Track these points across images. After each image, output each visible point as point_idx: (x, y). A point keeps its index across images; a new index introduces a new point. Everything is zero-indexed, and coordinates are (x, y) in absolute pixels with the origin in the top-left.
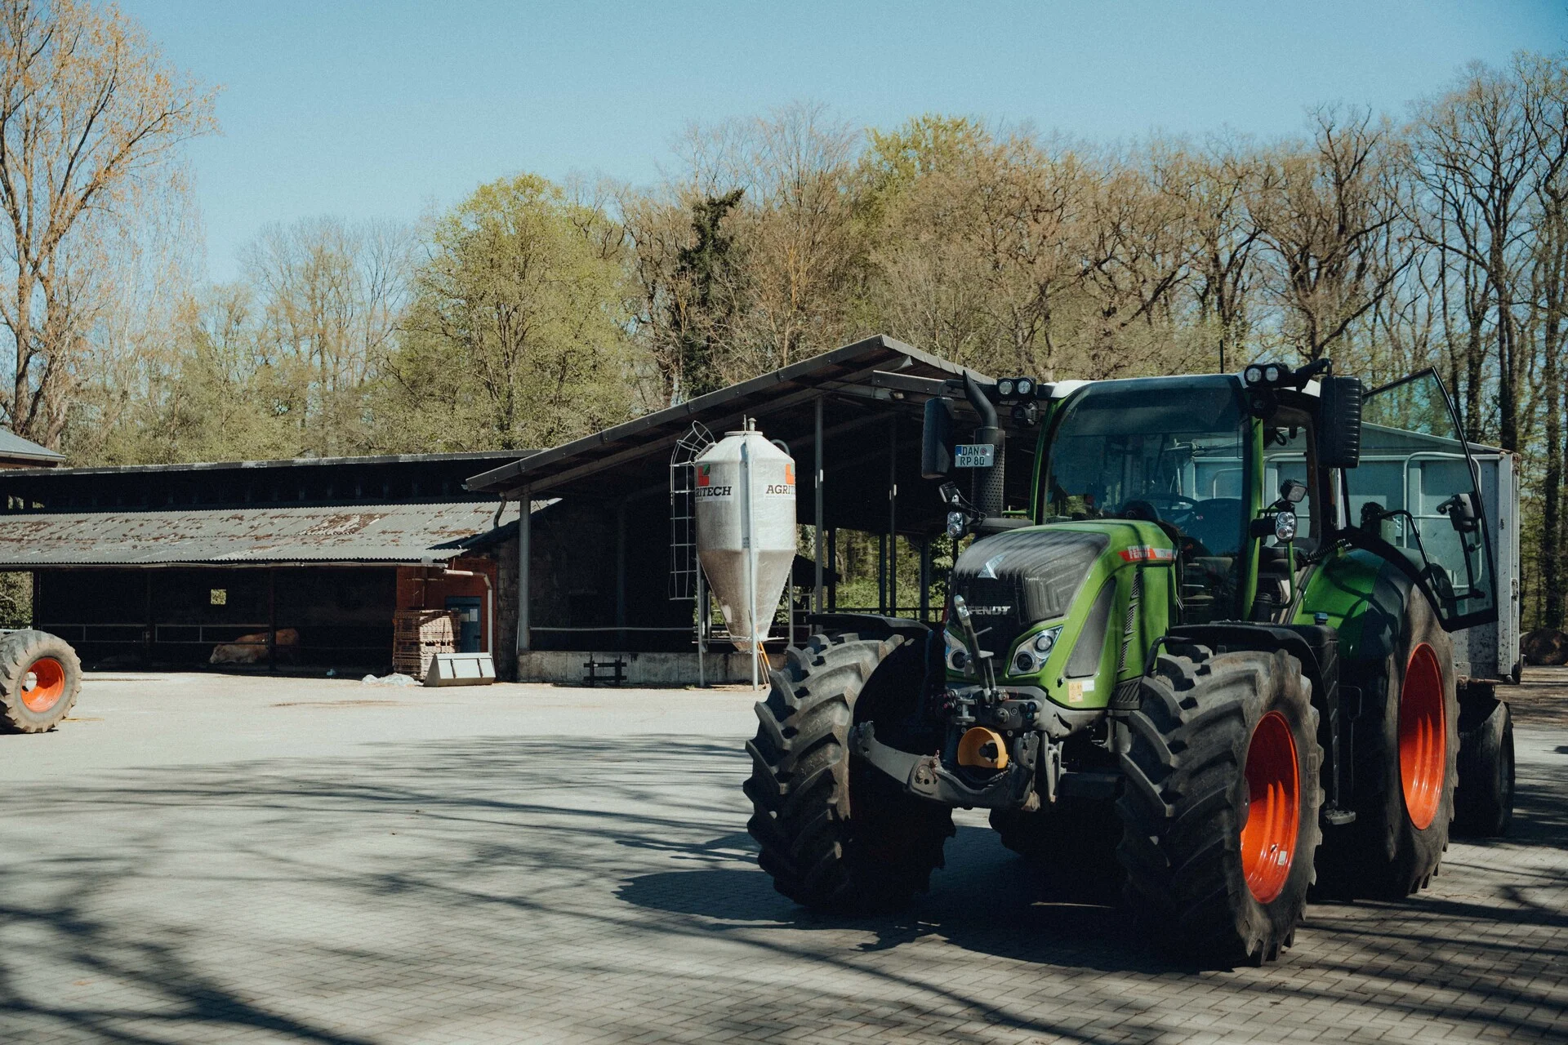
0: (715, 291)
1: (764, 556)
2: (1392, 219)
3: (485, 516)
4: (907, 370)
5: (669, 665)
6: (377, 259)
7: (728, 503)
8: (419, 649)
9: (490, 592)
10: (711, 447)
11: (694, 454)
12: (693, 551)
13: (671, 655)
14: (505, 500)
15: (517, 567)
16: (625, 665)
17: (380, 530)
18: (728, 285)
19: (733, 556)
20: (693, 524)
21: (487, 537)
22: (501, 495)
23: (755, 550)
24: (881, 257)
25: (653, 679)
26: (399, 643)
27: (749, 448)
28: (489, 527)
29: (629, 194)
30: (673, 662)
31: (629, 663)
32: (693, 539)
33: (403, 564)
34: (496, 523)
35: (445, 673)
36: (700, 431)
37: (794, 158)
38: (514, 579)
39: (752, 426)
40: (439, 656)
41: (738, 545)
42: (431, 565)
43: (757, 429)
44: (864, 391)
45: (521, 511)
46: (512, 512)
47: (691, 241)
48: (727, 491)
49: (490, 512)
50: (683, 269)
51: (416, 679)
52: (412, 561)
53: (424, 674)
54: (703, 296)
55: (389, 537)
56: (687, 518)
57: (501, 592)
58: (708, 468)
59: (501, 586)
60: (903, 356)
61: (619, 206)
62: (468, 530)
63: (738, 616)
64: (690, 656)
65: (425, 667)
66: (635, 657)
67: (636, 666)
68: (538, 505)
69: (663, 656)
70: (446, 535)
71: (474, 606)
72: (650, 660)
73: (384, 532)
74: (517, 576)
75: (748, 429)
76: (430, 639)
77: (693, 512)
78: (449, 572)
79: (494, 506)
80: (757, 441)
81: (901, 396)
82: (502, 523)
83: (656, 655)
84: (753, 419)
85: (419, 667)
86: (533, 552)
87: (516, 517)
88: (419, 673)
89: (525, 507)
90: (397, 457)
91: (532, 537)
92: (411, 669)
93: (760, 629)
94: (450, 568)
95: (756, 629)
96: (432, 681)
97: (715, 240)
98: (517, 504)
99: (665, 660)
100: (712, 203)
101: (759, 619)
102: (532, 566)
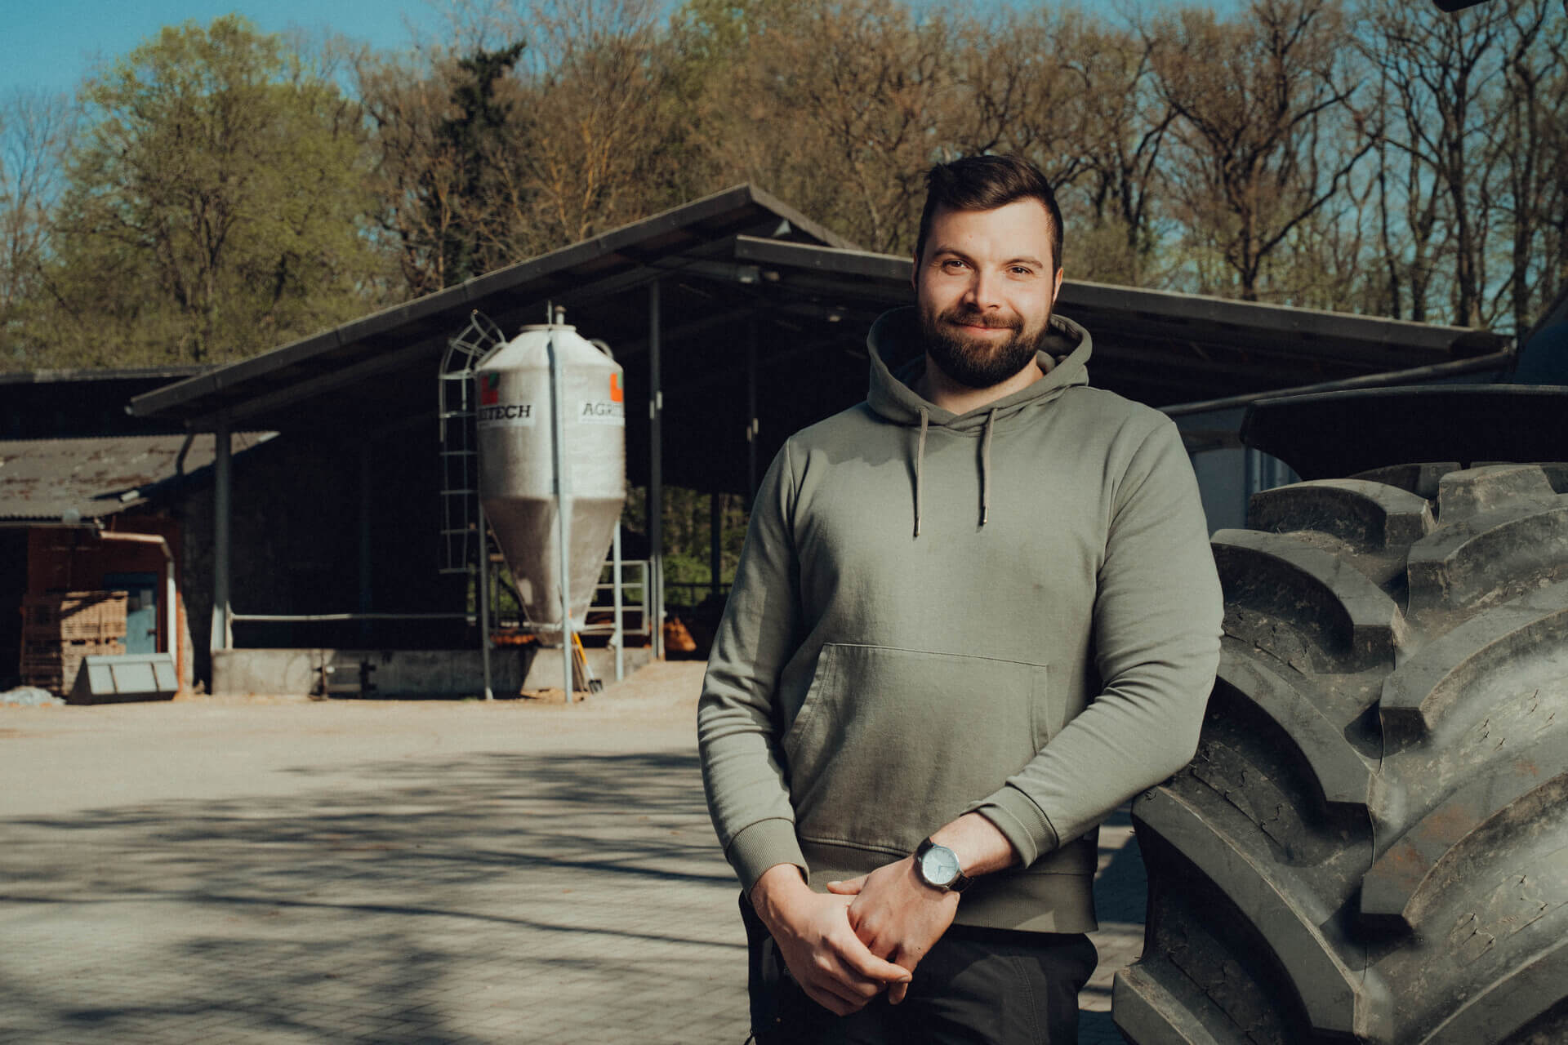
0: (488, 177)
1: (581, 505)
2: (1349, 93)
3: (164, 458)
4: (784, 237)
5: (438, 667)
6: (25, 145)
7: (525, 429)
8: (60, 650)
9: (171, 567)
10: (500, 349)
11: (475, 359)
12: (473, 500)
13: (442, 655)
14: (192, 432)
15: (212, 531)
16: (373, 668)
17: (4, 478)
18: (503, 164)
19: (532, 508)
20: (474, 462)
21: (166, 484)
22: (188, 424)
23: (567, 498)
24: (703, 138)
25: (415, 688)
26: (29, 643)
27: (557, 349)
28: (170, 471)
29: (367, 59)
30: (445, 663)
31: (379, 666)
32: (473, 484)
33: (32, 524)
34: (180, 465)
35: (99, 684)
36: (484, 327)
37: (584, 14)
38: (208, 546)
39: (560, 318)
40: (90, 660)
41: (544, 491)
42: (77, 525)
43: (567, 322)
44: (720, 270)
45: (218, 450)
46: (202, 451)
47: (453, 113)
48: (525, 411)
49: (172, 452)
50: (444, 145)
51: (56, 694)
52: (49, 519)
53: (67, 687)
54: (471, 181)
55: (15, 487)
56: (464, 453)
57: (188, 566)
58: (496, 380)
59: (188, 557)
60: (778, 219)
61: (355, 74)
62: (138, 477)
63: (541, 594)
64: (470, 654)
65: (69, 677)
66: (387, 658)
67: (391, 669)
68: (242, 441)
69: (430, 654)
70: (104, 484)
71: (148, 586)
72: (411, 661)
73: (9, 481)
74: (212, 543)
75: (554, 322)
76: (78, 634)
77: (473, 443)
78: (105, 535)
79: (176, 441)
80: (567, 338)
81: (774, 276)
82: (190, 466)
83: (420, 654)
84: (560, 308)
85: (60, 675)
86: (235, 509)
87: (208, 459)
88: (60, 684)
89: (223, 445)
90: (32, 375)
91: (234, 486)
92: (48, 679)
93: (574, 614)
94: (107, 529)
95: (568, 613)
96: (81, 695)
97: (486, 110)
98: (210, 439)
99: (434, 661)
100: (482, 59)
101: (573, 598)
102: (233, 526)
